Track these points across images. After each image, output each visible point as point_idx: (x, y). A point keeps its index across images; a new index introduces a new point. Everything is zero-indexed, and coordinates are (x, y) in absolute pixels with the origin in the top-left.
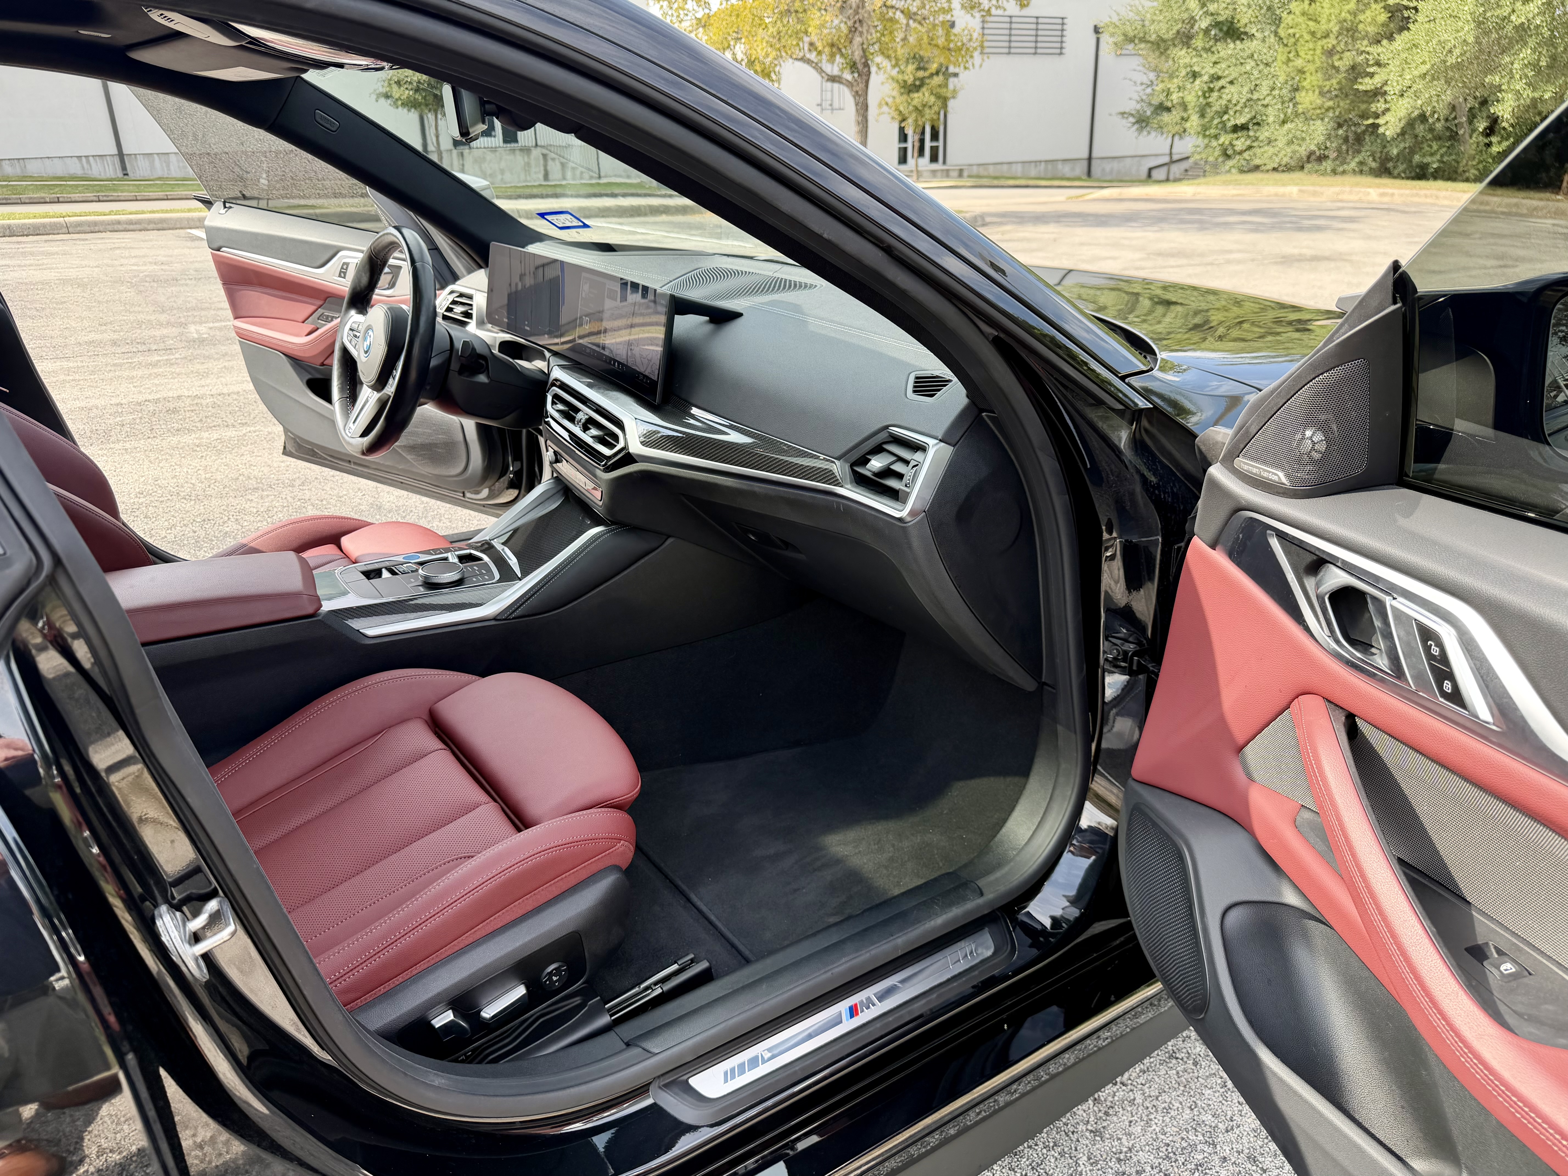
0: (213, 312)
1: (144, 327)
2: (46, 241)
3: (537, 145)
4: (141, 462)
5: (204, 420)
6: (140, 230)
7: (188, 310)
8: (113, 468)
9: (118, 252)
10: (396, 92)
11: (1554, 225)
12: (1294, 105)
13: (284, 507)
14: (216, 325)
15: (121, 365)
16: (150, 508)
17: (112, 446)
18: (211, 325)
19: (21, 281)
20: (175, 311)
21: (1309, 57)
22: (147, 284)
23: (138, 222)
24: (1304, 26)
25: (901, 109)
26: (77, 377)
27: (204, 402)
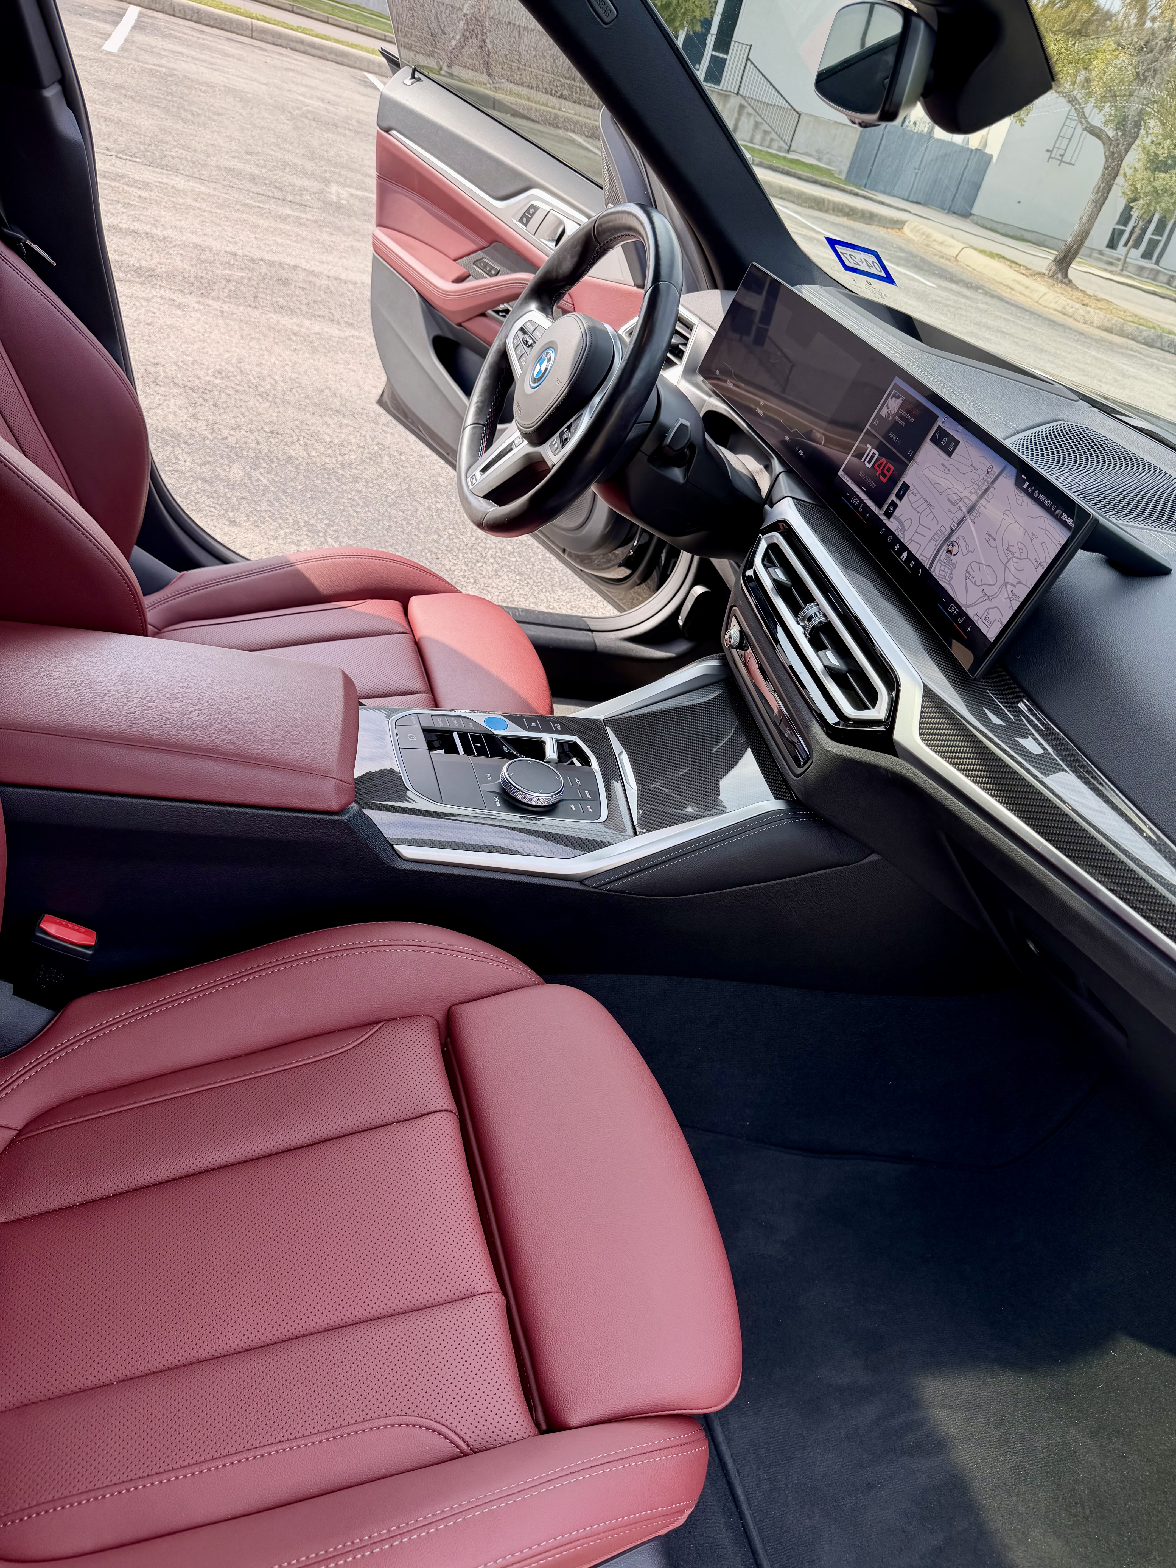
0: (359, 177)
1: (288, 169)
2: (228, 39)
4: (232, 333)
5: (312, 304)
6: (320, 57)
7: (336, 165)
8: (202, 330)
9: (291, 74)
13: (360, 447)
14: (359, 193)
15: (251, 207)
16: (223, 395)
17: (210, 302)
18: (353, 191)
19: (188, 75)
20: (323, 163)
22: (307, 121)
23: (321, 48)
25: (1139, 186)
26: (204, 206)
27: (318, 282)
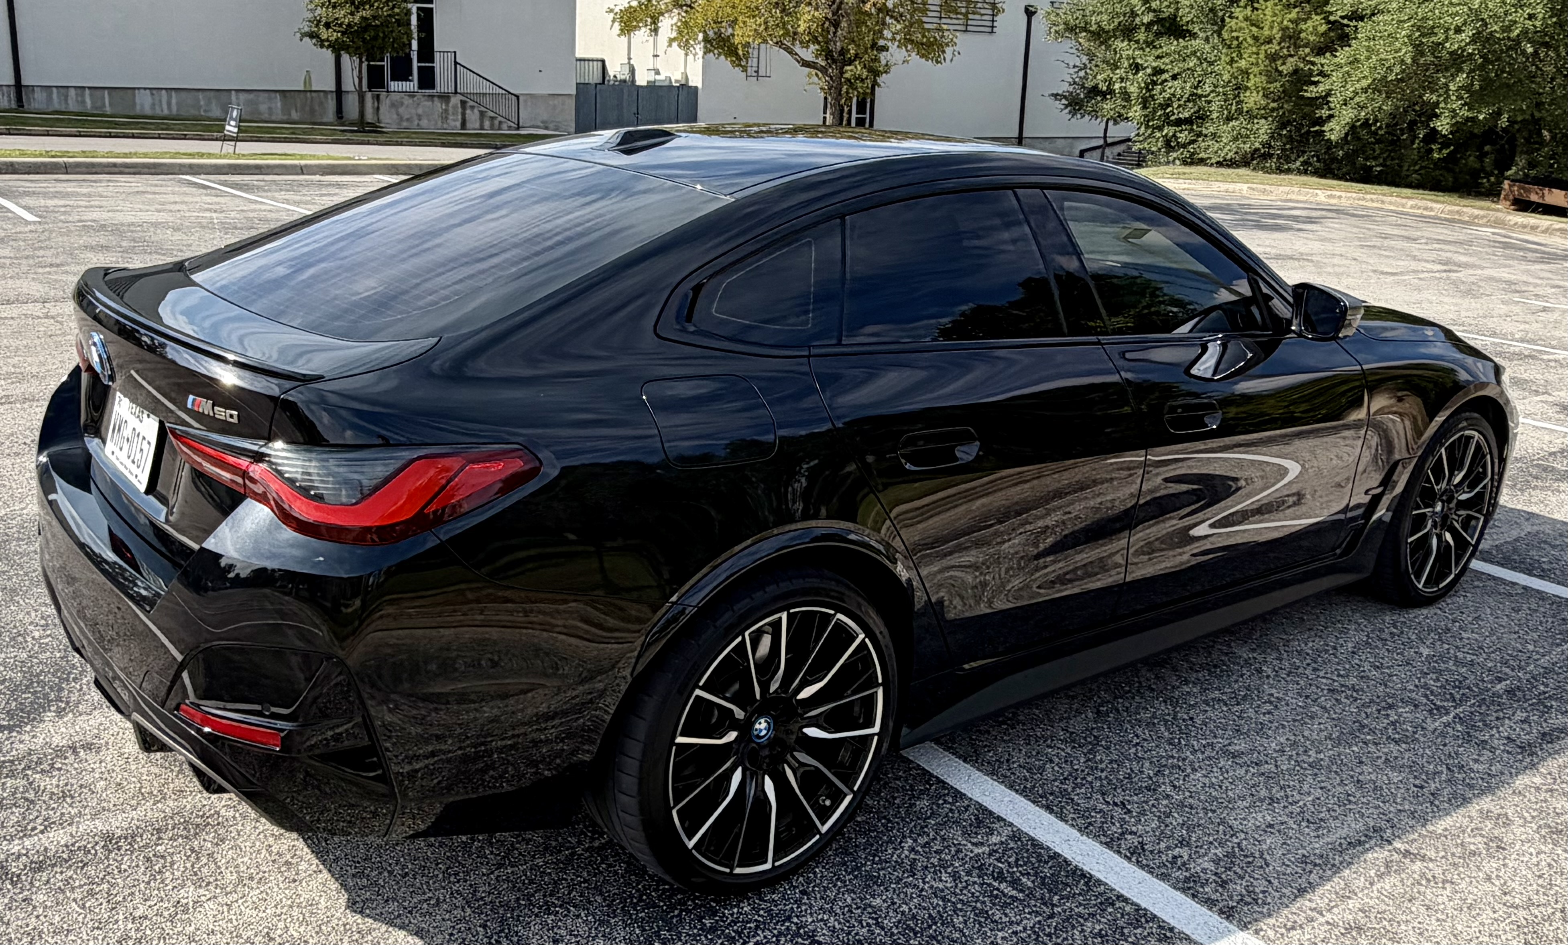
3: (456, 93)
10: (324, 33)
11: (1494, 234)
12: (1238, 103)
21: (1253, 60)
24: (1247, 31)
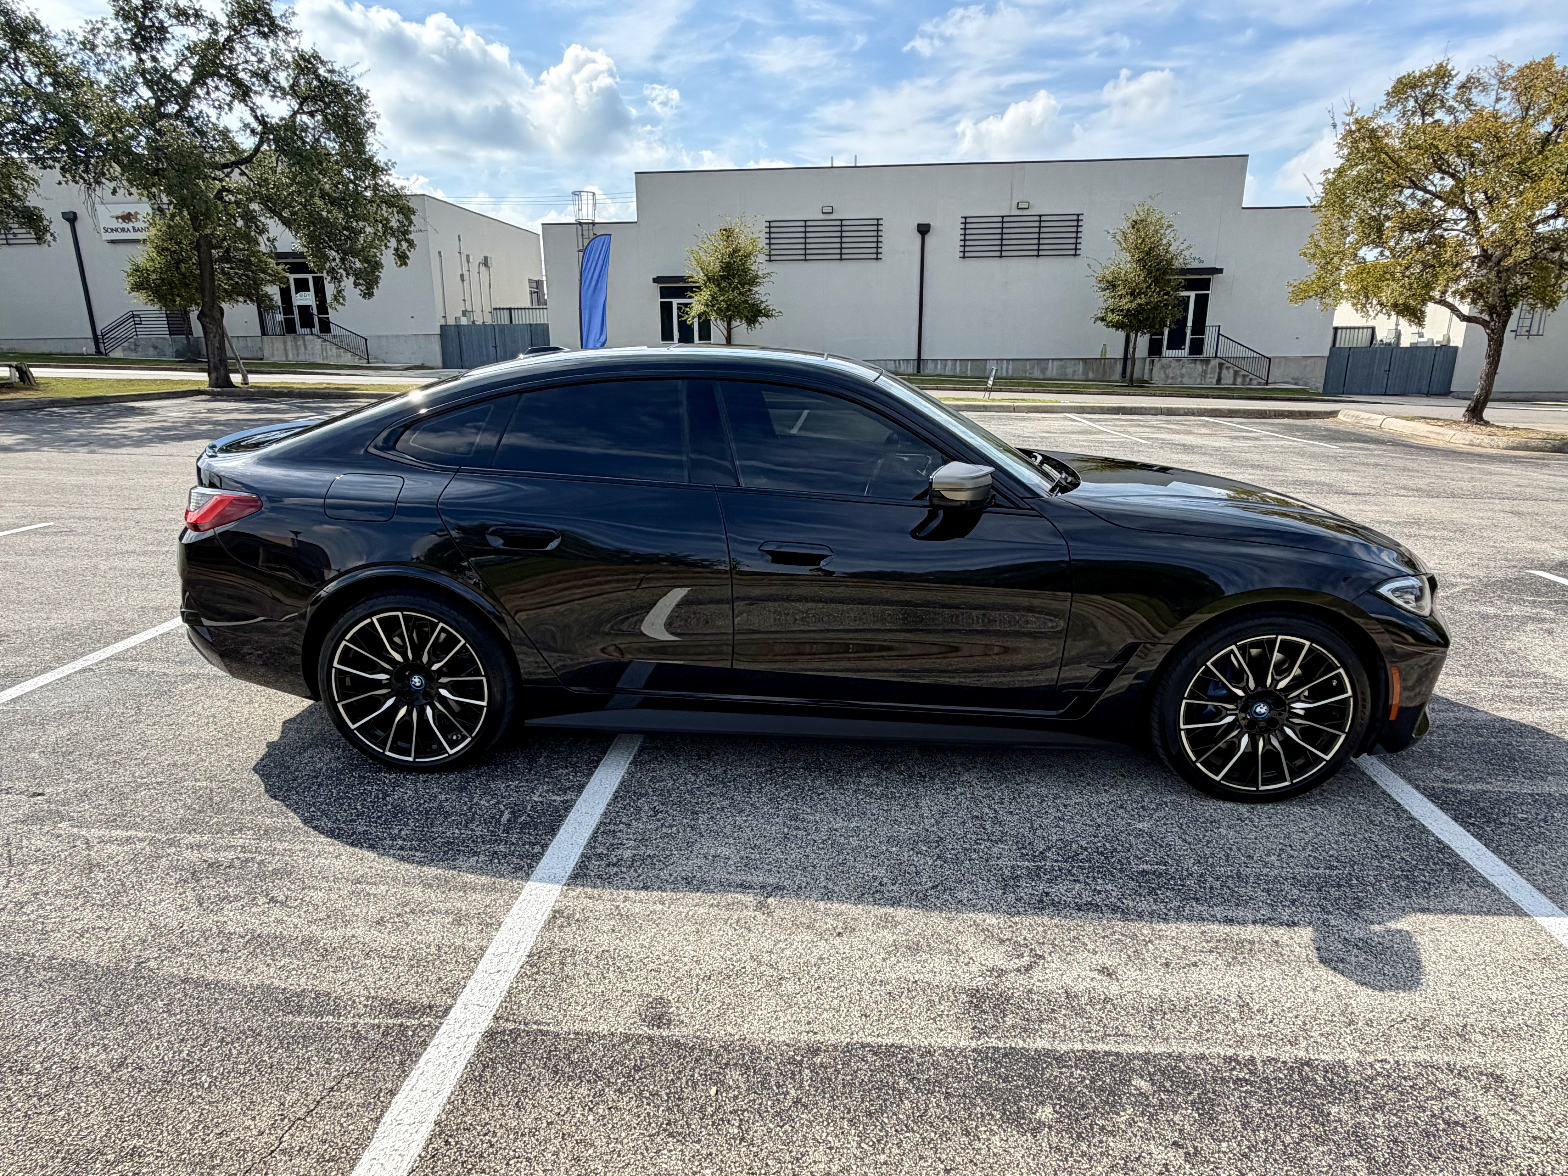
3: (1216, 357)
10: (1110, 317)
